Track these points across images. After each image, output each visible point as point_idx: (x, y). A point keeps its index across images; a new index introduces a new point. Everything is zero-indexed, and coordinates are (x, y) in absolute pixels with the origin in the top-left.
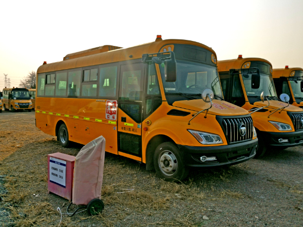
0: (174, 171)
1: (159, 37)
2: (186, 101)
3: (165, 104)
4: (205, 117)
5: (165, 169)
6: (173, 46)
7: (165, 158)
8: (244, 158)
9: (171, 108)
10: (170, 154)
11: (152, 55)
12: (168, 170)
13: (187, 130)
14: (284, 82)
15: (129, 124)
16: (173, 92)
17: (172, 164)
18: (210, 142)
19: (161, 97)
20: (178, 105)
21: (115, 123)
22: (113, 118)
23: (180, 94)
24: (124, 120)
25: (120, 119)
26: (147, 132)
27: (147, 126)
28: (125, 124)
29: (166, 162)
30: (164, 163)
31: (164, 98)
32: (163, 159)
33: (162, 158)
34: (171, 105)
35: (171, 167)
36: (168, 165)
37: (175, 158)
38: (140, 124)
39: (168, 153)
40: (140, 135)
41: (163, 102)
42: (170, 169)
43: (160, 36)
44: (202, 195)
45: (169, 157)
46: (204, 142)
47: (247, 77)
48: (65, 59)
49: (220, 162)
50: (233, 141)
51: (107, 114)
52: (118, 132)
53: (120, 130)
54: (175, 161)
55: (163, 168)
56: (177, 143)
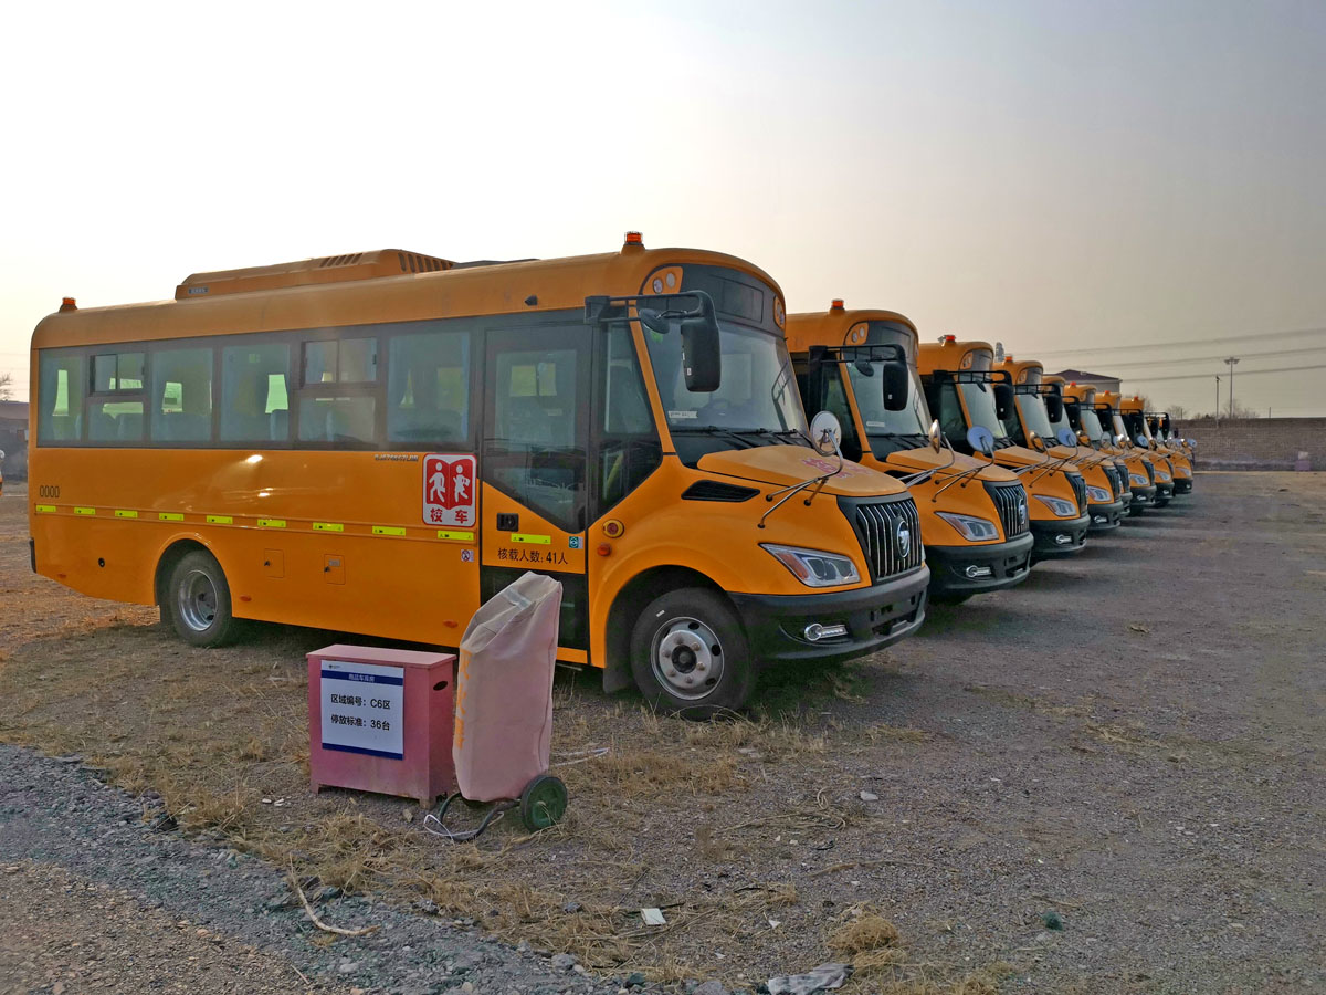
0: (710, 682)
1: (634, 240)
2: (732, 454)
3: (671, 463)
4: (807, 503)
5: (680, 680)
6: (679, 271)
7: (680, 641)
8: (904, 626)
9: (693, 476)
10: (693, 626)
11: (627, 299)
12: (690, 682)
13: (759, 544)
14: (944, 387)
15: (529, 539)
16: (689, 425)
17: (705, 658)
18: (827, 578)
19: (658, 444)
20: (717, 465)
21: (468, 536)
22: (461, 517)
23: (710, 431)
24: (508, 523)
25: (490, 523)
26: (609, 560)
27: (609, 541)
28: (515, 537)
29: (683, 655)
30: (676, 661)
31: (667, 444)
32: (673, 647)
33: (668, 643)
34: (693, 465)
35: (702, 669)
36: (691, 664)
37: (714, 639)
38: (581, 536)
39: (687, 625)
40: (583, 572)
41: (665, 457)
42: (698, 677)
43: (638, 235)
44: (818, 744)
45: (694, 638)
46: (812, 580)
47: (868, 372)
48: (182, 291)
49: (856, 641)
50: (883, 571)
51: (428, 508)
52: (484, 569)
53: (492, 560)
54: (715, 650)
55: (673, 675)
56: (726, 588)
